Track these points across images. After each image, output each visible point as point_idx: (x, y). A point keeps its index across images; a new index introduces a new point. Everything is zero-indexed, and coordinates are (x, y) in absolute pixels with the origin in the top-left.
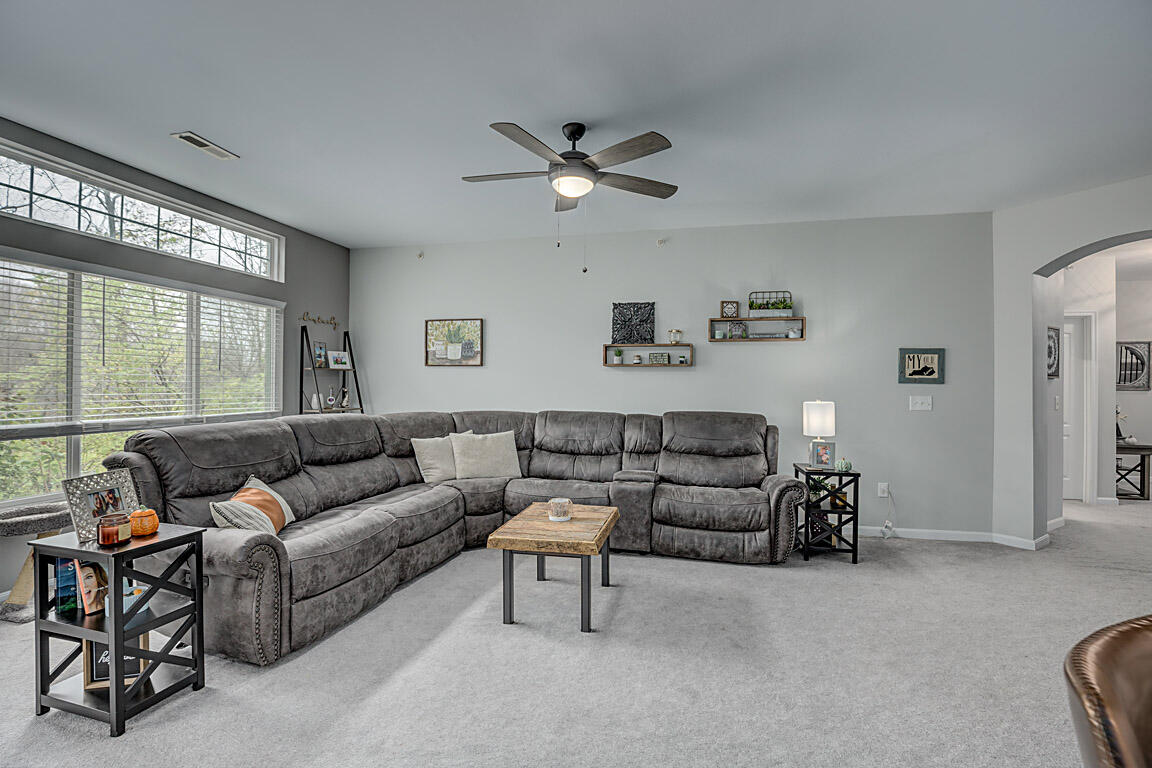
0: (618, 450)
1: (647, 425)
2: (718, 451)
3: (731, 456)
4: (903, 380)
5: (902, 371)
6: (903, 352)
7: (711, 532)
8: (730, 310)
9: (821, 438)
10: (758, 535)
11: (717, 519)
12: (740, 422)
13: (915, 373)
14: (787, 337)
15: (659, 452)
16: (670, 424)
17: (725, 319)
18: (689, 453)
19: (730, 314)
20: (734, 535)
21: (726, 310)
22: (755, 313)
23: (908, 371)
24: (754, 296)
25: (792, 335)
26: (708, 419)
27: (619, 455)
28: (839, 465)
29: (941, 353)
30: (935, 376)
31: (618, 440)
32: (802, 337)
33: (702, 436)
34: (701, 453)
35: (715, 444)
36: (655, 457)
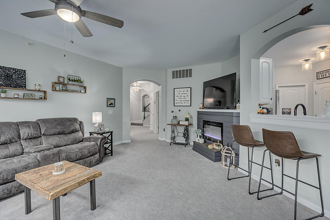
0: (18, 140)
1: (32, 125)
2: (66, 132)
3: (71, 133)
4: (108, 106)
5: (107, 104)
6: (108, 99)
7: (82, 160)
8: (61, 80)
9: (98, 123)
10: (96, 155)
11: (84, 154)
12: (72, 121)
13: (110, 104)
14: (81, 92)
15: (41, 136)
16: (43, 124)
17: (59, 83)
18: (54, 135)
19: (61, 82)
20: (89, 158)
21: (60, 79)
22: (70, 82)
23: (109, 104)
24: (69, 76)
25: (82, 91)
26: (59, 121)
27: (19, 142)
28: (107, 130)
29: (114, 99)
30: (113, 105)
31: (17, 134)
32: (85, 92)
33: (59, 127)
34: (59, 134)
35: (65, 130)
36: (39, 139)
